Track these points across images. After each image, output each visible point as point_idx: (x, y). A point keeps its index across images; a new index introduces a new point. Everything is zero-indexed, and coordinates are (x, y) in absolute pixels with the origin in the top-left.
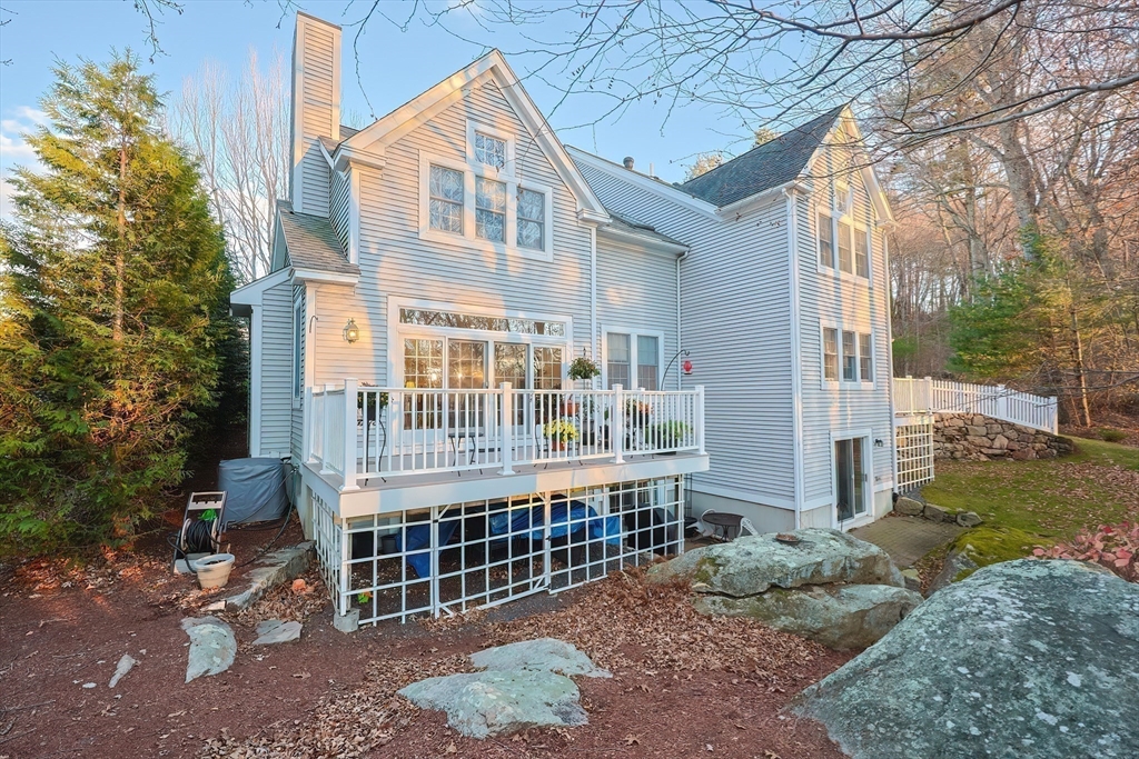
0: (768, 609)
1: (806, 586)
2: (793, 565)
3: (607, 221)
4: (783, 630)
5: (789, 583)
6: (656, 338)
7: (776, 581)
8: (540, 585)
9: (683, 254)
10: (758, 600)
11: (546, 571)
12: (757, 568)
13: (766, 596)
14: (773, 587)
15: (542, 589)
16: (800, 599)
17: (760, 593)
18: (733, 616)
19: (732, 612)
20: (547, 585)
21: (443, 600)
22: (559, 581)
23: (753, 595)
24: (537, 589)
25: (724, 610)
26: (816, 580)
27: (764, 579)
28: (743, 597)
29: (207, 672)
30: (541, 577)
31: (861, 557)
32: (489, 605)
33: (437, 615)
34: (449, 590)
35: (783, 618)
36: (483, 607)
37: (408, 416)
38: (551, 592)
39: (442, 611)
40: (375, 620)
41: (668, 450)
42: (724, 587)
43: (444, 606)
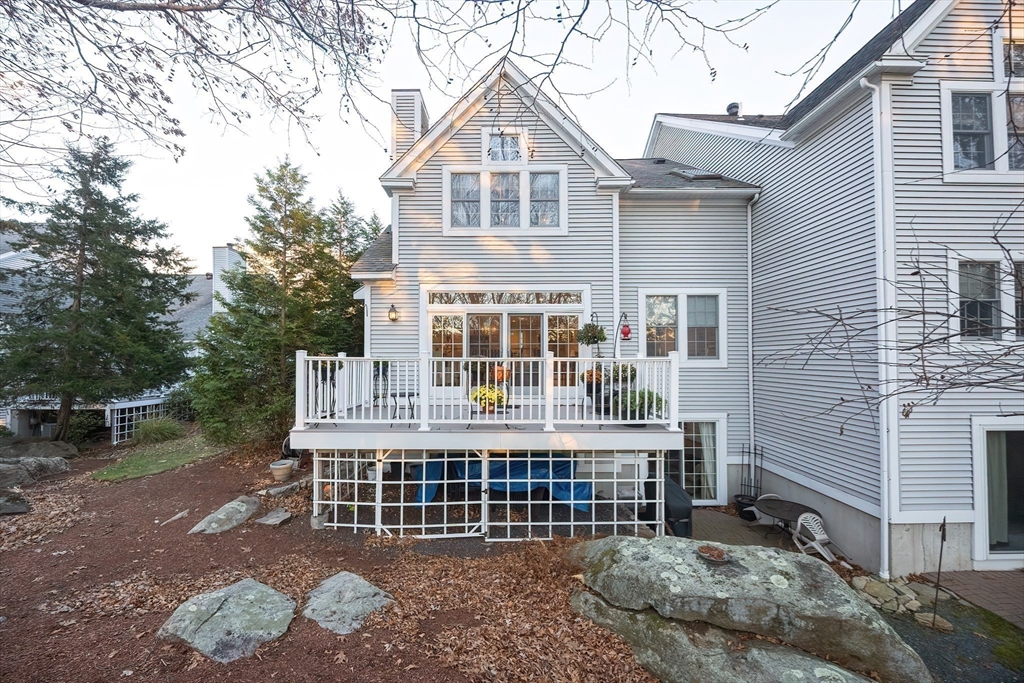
0: (638, 632)
1: (698, 625)
2: (675, 590)
3: (628, 183)
4: (645, 667)
5: (668, 609)
6: (715, 297)
7: (652, 603)
8: (475, 531)
9: (752, 197)
10: (631, 618)
11: (483, 520)
12: (637, 580)
13: (639, 617)
14: (650, 609)
15: (477, 534)
16: (672, 637)
17: (632, 610)
18: (601, 625)
19: (601, 620)
20: (483, 532)
21: (383, 523)
22: (495, 531)
23: (627, 610)
24: (471, 534)
25: (593, 614)
26: (719, 620)
27: (640, 595)
28: (617, 608)
29: (204, 530)
30: (477, 525)
31: (809, 613)
32: (423, 536)
33: (379, 534)
34: (390, 516)
35: (650, 652)
36: (419, 537)
37: (439, 377)
38: (487, 540)
39: (382, 530)
40: (336, 525)
41: (637, 421)
42: (603, 587)
43: (384, 527)
